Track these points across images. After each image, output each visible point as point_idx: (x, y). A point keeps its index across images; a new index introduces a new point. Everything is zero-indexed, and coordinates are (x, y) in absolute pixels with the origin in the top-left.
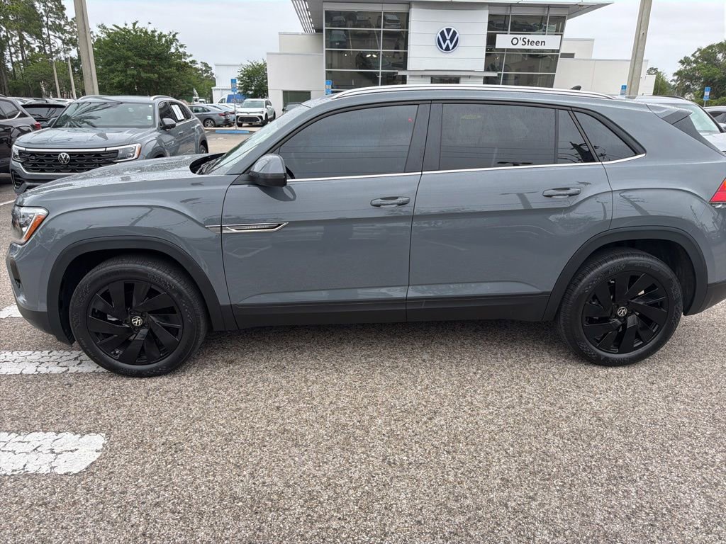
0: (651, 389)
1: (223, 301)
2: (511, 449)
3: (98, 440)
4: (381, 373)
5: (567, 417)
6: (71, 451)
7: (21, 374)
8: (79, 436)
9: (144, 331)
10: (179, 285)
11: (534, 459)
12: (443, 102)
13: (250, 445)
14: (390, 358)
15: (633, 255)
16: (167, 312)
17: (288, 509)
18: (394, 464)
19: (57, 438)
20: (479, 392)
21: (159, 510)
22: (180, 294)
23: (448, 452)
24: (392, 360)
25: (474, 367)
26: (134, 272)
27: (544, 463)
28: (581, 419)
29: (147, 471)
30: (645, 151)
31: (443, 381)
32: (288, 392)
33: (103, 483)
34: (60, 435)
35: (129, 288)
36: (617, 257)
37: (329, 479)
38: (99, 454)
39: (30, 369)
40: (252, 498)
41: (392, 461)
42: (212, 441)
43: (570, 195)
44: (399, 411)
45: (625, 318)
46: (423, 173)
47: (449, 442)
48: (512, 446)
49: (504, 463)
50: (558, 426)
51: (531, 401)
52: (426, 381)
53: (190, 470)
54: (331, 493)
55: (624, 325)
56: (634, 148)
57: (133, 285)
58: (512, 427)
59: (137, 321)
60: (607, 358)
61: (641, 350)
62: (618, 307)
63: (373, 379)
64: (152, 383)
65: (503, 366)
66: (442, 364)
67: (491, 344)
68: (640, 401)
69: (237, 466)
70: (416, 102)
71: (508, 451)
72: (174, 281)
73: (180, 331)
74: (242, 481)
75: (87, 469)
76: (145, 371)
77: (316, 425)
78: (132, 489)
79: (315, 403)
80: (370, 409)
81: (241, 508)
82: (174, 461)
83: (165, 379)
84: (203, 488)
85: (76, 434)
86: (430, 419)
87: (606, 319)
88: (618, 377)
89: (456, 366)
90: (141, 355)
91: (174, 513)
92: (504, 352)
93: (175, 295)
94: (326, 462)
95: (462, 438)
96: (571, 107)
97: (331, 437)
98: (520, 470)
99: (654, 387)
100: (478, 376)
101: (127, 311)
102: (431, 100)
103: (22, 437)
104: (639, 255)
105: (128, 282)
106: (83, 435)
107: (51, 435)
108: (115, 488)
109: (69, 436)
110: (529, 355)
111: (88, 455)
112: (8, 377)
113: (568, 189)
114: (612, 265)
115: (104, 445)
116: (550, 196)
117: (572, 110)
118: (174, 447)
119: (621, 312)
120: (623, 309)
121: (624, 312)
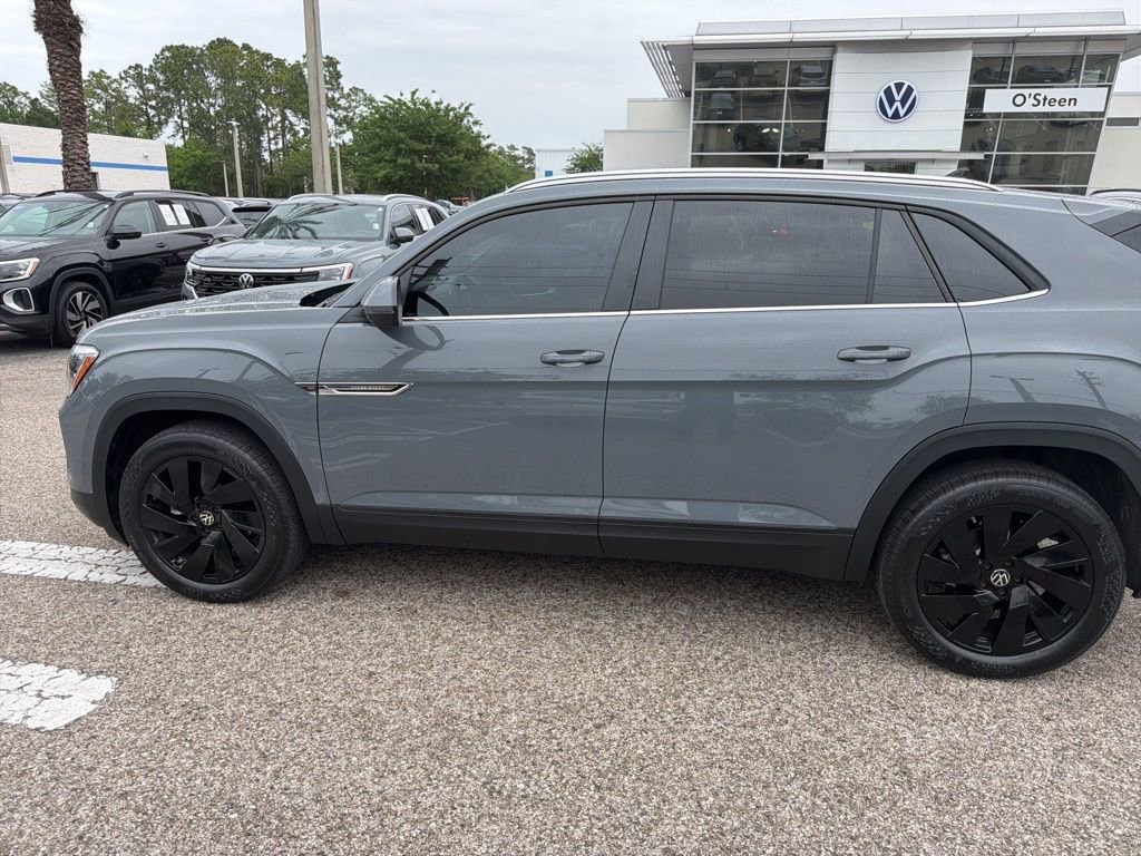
0: (1040, 730)
1: (320, 498)
2: (711, 799)
3: (103, 686)
4: (558, 639)
5: (845, 758)
6: (63, 697)
7: (65, 579)
8: (83, 676)
9: (215, 534)
10: (260, 469)
11: (744, 824)
12: (675, 197)
13: (301, 726)
14: (586, 614)
15: (1017, 474)
16: (244, 509)
17: (296, 838)
18: (499, 793)
19: (56, 675)
20: (706, 691)
21: (122, 803)
22: (261, 483)
23: (598, 788)
24: (589, 619)
25: (721, 648)
26: (200, 445)
27: (757, 835)
28: (869, 767)
29: (139, 743)
30: (1048, 285)
31: (654, 665)
32: (399, 651)
33: (75, 750)
34: (61, 672)
35: (194, 468)
36: (985, 476)
37: (385, 799)
38: (94, 706)
39: (79, 574)
40: (255, 810)
41: (497, 787)
42: (250, 712)
43: (891, 359)
44: (554, 705)
45: (1007, 589)
46: (632, 312)
47: (608, 770)
48: (716, 795)
49: (683, 824)
50: (819, 773)
51: (791, 720)
52: (626, 663)
53: (196, 751)
54: (374, 824)
55: (1003, 605)
56: (1028, 278)
57: (199, 465)
58: (732, 762)
59: (207, 518)
60: (968, 661)
61: (1038, 654)
62: (992, 569)
63: (540, 647)
65: (773, 653)
66: (668, 636)
67: (773, 612)
68: (1005, 749)
69: (264, 756)
70: (629, 199)
71: (703, 803)
72: (254, 462)
73: (262, 539)
74: (257, 780)
75: (66, 726)
76: (214, 593)
77: (411, 710)
78: (105, 767)
79: (429, 674)
80: (510, 695)
81: (231, 823)
82: (183, 734)
84: (198, 782)
85: (83, 673)
86: (598, 727)
87: (968, 589)
88: (982, 699)
89: (691, 642)
90: (209, 571)
91: (137, 812)
92: (790, 627)
93: (254, 484)
94: (394, 773)
95: (634, 768)
96: (905, 205)
97: (424, 733)
98: (706, 840)
100: (720, 664)
101: (193, 502)
102: (656, 195)
103: (15, 668)
104: (1030, 476)
105: (193, 459)
106: (89, 676)
107: (52, 670)
108: (86, 761)
109: (71, 676)
110: (831, 639)
111: (80, 707)
112: (48, 581)
113: (886, 348)
114: (973, 490)
115: (107, 695)
116: (852, 360)
117: (907, 211)
118: (195, 713)
119: (998, 577)
120: (1002, 573)
121: (1003, 579)
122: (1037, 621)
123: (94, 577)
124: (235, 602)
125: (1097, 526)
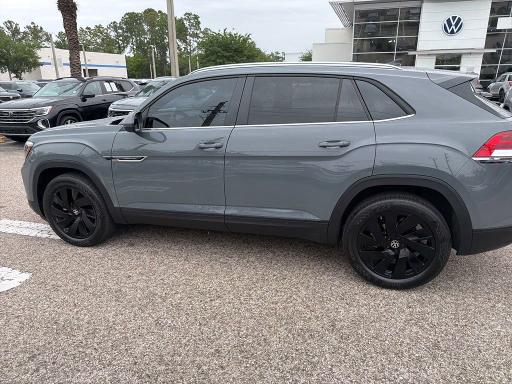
0: (404, 312)
1: (116, 205)
2: (245, 331)
3: (26, 276)
4: (211, 266)
5: (310, 318)
6: (10, 280)
7: (28, 235)
8: (21, 272)
9: (78, 219)
10: (93, 192)
11: (254, 342)
12: (255, 75)
13: (94, 295)
14: (227, 256)
15: (399, 198)
16: (88, 208)
17: (74, 336)
18: (160, 324)
19: (11, 272)
20: (263, 288)
21: (16, 320)
22: (93, 198)
23: (200, 324)
24: (228, 258)
25: (278, 271)
26: (70, 182)
27: (257, 346)
28: (318, 322)
29: (31, 298)
30: (414, 112)
31: (247, 277)
32: (144, 268)
33: (7, 299)
34: (13, 271)
35: (69, 192)
36: (385, 199)
37: (114, 324)
38: (20, 284)
39: (34, 234)
40: (64, 325)
41: (160, 322)
42: (77, 289)
43: (341, 146)
44: (198, 292)
45: (399, 249)
46: (236, 126)
47: (208, 318)
48: (247, 329)
49: (229, 340)
50: (295, 324)
51: (294, 302)
52: (235, 276)
53: (51, 302)
54: (106, 333)
55: (397, 256)
56: (406, 108)
57: (71, 190)
58: (261, 317)
59: (76, 212)
62: (391, 240)
63: (202, 268)
64: (80, 250)
65: (300, 274)
66: (258, 266)
67: (308, 258)
68: (383, 319)
69: (75, 306)
70: (236, 76)
71: (241, 332)
72: (90, 189)
73: (96, 221)
74: (69, 314)
75: (7, 291)
76: (79, 242)
77: (139, 291)
78: (15, 306)
79: (152, 277)
80: (181, 287)
81: (53, 329)
82: (49, 296)
83: (90, 249)
84: (47, 314)
86: (211, 301)
87: (381, 249)
88: (384, 298)
89: (267, 268)
90: (77, 234)
91: (20, 323)
92: (313, 264)
93: (90, 198)
94: (122, 314)
95: (219, 317)
96: (353, 76)
97: (140, 300)
98: (235, 347)
99: (408, 311)
100: (275, 278)
101: (70, 205)
102: (247, 75)
104: (405, 198)
105: (69, 188)
106: (22, 272)
107: (10, 269)
108: (9, 304)
109: (17, 272)
110: (328, 269)
111: (15, 284)
112: (21, 236)
113: (340, 141)
114: (378, 205)
115: (26, 280)
116: (325, 147)
117: (354, 79)
118: (56, 288)
119: (394, 244)
120: (395, 242)
121: (396, 245)
122: (411, 264)
123: (39, 235)
124: (87, 246)
125: (435, 222)
